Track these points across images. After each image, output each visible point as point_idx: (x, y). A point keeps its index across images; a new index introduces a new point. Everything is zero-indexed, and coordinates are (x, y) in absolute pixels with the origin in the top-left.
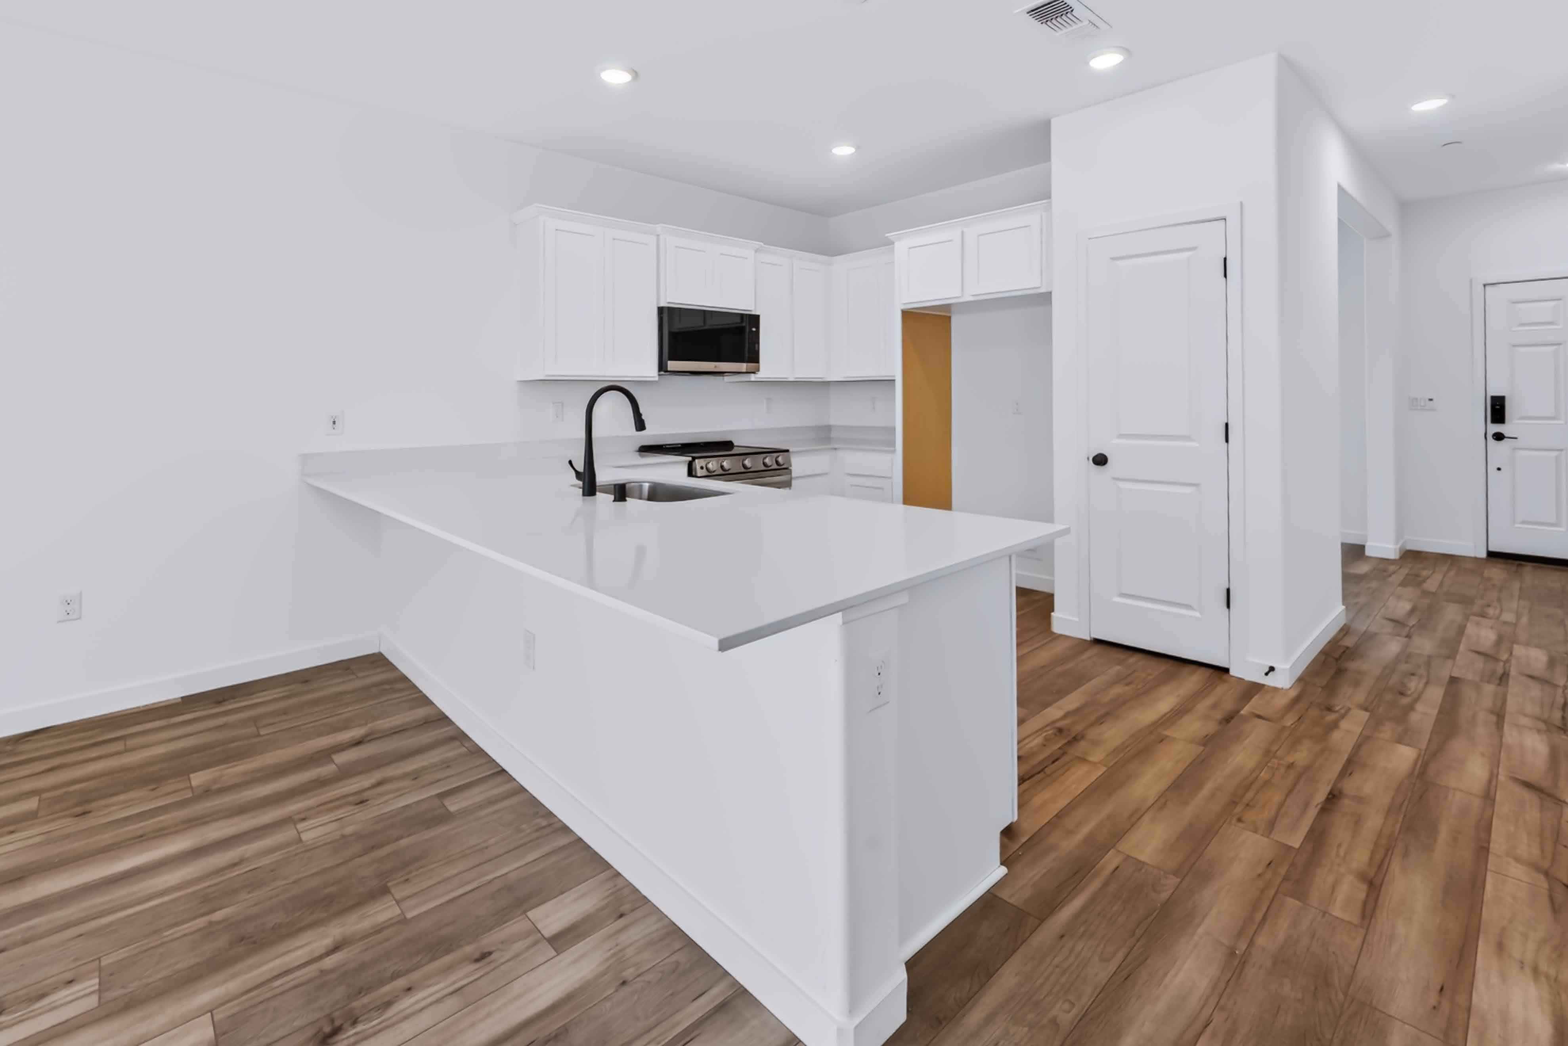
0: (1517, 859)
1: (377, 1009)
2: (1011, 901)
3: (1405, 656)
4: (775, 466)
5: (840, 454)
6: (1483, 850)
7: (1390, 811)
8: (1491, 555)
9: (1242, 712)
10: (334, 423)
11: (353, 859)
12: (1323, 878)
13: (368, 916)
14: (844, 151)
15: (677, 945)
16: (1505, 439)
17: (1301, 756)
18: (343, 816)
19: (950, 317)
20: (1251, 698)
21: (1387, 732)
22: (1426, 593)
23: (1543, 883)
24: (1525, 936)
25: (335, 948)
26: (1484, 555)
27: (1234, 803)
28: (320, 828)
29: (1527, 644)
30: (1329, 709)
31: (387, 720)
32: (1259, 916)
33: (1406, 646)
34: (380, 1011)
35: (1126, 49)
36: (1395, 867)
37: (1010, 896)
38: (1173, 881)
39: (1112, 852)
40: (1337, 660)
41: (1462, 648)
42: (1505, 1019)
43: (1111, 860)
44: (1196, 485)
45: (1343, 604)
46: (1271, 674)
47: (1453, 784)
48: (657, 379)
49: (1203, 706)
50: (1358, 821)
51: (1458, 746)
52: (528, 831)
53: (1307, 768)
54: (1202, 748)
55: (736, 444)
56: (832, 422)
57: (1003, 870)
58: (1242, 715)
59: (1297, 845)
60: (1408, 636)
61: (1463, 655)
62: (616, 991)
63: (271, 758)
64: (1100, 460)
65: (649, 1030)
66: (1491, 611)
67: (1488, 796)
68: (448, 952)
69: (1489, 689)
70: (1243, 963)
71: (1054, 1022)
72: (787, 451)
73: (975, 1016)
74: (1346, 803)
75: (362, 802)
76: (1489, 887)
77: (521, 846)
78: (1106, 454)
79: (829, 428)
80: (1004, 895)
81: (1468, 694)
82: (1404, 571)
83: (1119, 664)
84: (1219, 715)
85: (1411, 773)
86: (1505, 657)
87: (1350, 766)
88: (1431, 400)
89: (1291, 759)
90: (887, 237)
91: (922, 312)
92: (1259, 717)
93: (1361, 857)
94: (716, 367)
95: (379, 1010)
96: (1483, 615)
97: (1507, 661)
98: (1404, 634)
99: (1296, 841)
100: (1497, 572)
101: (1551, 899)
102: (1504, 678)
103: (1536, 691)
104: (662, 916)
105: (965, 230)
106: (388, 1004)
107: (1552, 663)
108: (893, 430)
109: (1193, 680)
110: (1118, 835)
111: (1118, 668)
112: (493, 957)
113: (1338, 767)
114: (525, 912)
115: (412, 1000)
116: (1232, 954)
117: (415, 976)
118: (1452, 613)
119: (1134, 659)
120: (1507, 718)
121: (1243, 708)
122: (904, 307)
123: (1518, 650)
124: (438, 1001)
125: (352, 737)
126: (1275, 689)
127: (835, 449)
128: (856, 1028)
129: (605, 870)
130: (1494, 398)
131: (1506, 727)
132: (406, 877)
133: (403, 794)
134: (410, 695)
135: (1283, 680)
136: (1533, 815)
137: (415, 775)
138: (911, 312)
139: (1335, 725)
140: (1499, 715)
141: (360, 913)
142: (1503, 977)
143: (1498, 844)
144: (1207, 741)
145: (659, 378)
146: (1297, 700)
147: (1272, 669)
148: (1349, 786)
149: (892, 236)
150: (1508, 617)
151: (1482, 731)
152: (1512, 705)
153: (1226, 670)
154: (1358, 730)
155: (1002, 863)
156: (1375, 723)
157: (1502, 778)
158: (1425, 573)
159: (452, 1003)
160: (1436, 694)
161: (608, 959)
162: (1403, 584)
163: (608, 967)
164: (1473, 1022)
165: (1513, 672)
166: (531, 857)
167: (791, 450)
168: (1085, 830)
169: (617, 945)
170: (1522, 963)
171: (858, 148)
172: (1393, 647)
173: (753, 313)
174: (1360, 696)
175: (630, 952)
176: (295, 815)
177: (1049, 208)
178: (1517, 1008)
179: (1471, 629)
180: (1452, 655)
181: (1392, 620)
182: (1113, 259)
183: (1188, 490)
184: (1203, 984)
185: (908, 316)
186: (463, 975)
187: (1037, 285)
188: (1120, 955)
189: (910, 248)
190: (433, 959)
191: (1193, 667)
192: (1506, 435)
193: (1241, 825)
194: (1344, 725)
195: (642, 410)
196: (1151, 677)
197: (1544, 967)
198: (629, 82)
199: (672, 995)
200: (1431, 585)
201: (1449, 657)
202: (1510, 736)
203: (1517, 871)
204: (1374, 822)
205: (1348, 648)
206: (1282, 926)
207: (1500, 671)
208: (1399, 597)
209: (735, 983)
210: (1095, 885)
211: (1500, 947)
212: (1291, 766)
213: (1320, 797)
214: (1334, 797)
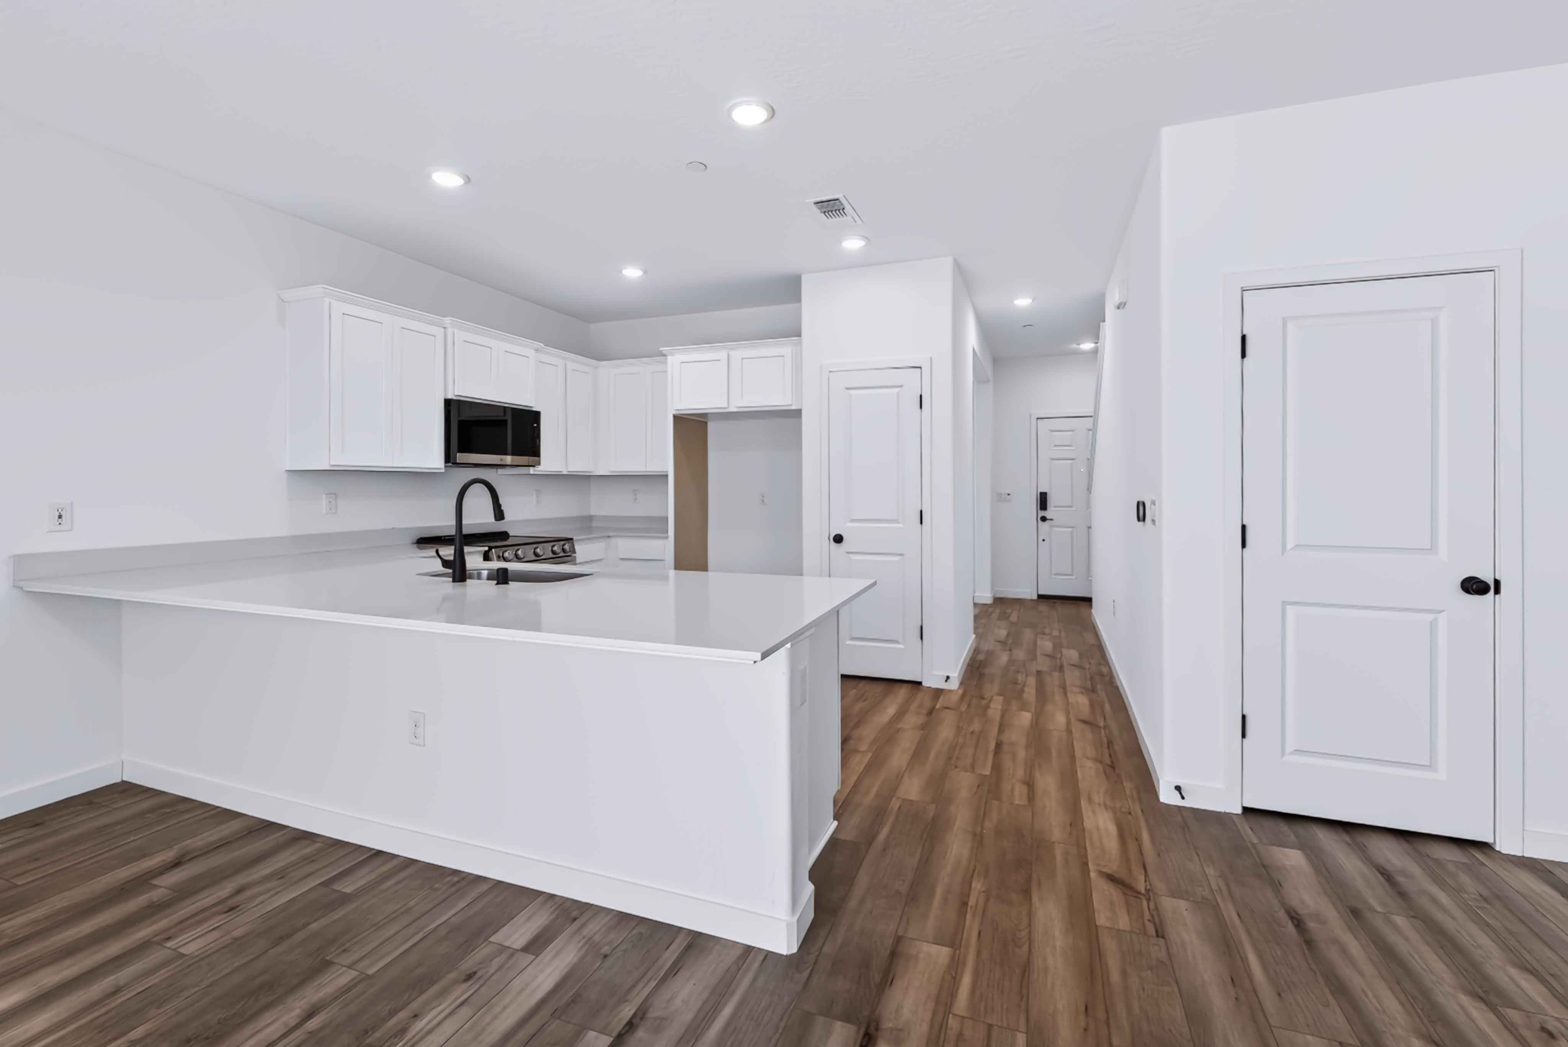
0: (1088, 758)
1: (395, 1036)
2: (848, 839)
3: (1011, 662)
4: (562, 554)
5: (613, 541)
6: (1073, 757)
7: (1027, 747)
8: (1040, 597)
9: (937, 707)
10: (60, 517)
11: (266, 951)
12: (1006, 787)
13: (323, 986)
14: (632, 273)
15: (634, 924)
16: (1047, 521)
17: (976, 726)
18: (218, 924)
19: (706, 423)
20: (939, 698)
21: (1014, 706)
22: (1012, 623)
23: (1100, 767)
24: (1098, 792)
25: (310, 1015)
26: (1035, 597)
27: (950, 758)
28: (199, 940)
29: (1068, 648)
30: (983, 698)
31: (199, 837)
32: (982, 813)
33: (1011, 656)
34: (399, 1037)
35: (866, 238)
36: (1037, 774)
37: (845, 836)
38: (933, 806)
39: (894, 799)
40: (978, 668)
41: (1038, 654)
42: (1098, 829)
43: (895, 804)
44: (902, 555)
45: (974, 633)
46: (948, 681)
47: (1052, 728)
48: (443, 471)
49: (914, 706)
50: (1014, 756)
51: (1049, 708)
52: (445, 888)
53: (981, 732)
54: (922, 731)
55: (511, 534)
56: (593, 512)
57: (836, 823)
58: (938, 709)
59: (988, 773)
60: (1010, 650)
61: (1040, 659)
62: (602, 963)
63: (60, 901)
64: (838, 539)
65: (645, 974)
66: (1047, 631)
67: (1069, 731)
68: (432, 983)
69: (1056, 674)
70: (982, 838)
71: (898, 892)
72: (572, 539)
73: (853, 903)
74: (1005, 747)
75: (232, 909)
76: (1079, 774)
77: (444, 900)
78: (841, 534)
79: (590, 518)
80: (842, 837)
81: (1047, 679)
82: (998, 611)
83: (854, 689)
84: (925, 711)
85: (1032, 725)
86: (1059, 656)
87: (1001, 728)
88: (1009, 495)
89: (971, 729)
90: (661, 350)
91: (693, 418)
92: (946, 708)
93: (1020, 773)
94: (501, 460)
95: (397, 1037)
96: (1044, 634)
97: (1061, 658)
98: (1008, 649)
99: (987, 772)
100: (1043, 607)
101: (1105, 772)
102: (1061, 668)
103: (1077, 673)
104: (609, 911)
105: (731, 353)
106: (403, 1031)
107: (1081, 656)
108: (667, 518)
109: (903, 692)
110: (894, 789)
111: (854, 691)
112: (479, 974)
113: (996, 730)
114: (487, 939)
115: (424, 1021)
116: (975, 835)
117: (415, 1005)
118: (1028, 634)
119: (862, 684)
120: (1068, 688)
121: (936, 705)
122: (675, 412)
123: (1065, 651)
124: (451, 1014)
125: (163, 861)
126: (950, 691)
127: (609, 537)
128: (798, 920)
129: (539, 896)
130: (1041, 493)
131: (1069, 694)
132: (343, 948)
133: (279, 892)
134: (203, 813)
135: (954, 685)
136: (1089, 735)
137: (280, 875)
138: (679, 417)
139: (987, 707)
140: (1064, 688)
141: (316, 984)
142: (1094, 812)
143: (1078, 753)
144: (923, 727)
145: (445, 470)
146: (963, 696)
147: (948, 678)
148: (1005, 737)
149: (665, 350)
150: (1055, 633)
151: (1058, 698)
152: (1068, 682)
153: (920, 683)
154: (1000, 707)
155: (834, 819)
156: (1007, 702)
157: (1073, 720)
158: (1009, 611)
159: (465, 1012)
160: (1032, 681)
161: (581, 948)
162: (999, 619)
163: (586, 951)
164: (1087, 834)
165: (1065, 664)
166: (462, 904)
167: (575, 538)
168: (874, 790)
169: (584, 938)
170: (1099, 804)
171: (645, 272)
172: (1004, 658)
173: (534, 409)
174: (995, 688)
175: (597, 938)
176: (153, 938)
177: (800, 343)
178: (1101, 822)
179: (1039, 643)
180: (1034, 658)
181: (999, 641)
182: (847, 389)
183: (896, 559)
184: (966, 853)
185: (679, 420)
186: (461, 992)
187: (790, 403)
188: (919, 850)
189: (682, 363)
190: (422, 992)
191: (899, 684)
192: (1048, 518)
193: (957, 769)
194: (992, 705)
195: (501, 501)
196: (877, 695)
197: (1108, 803)
198: (462, 186)
199: (648, 951)
200: (1014, 618)
201: (1033, 660)
202: (1072, 698)
203: (1089, 764)
204: (1021, 753)
205: (981, 661)
206: (994, 816)
207: (1059, 664)
208: (999, 628)
209: (690, 932)
210: (891, 819)
211: (1090, 800)
212: (972, 732)
213: (992, 746)
214: (999, 745)
